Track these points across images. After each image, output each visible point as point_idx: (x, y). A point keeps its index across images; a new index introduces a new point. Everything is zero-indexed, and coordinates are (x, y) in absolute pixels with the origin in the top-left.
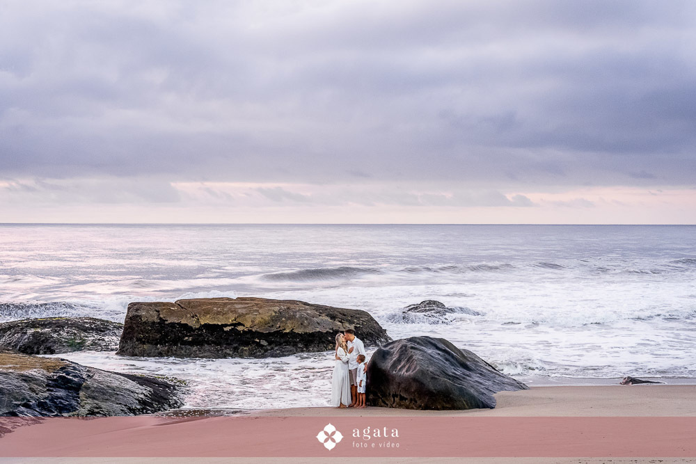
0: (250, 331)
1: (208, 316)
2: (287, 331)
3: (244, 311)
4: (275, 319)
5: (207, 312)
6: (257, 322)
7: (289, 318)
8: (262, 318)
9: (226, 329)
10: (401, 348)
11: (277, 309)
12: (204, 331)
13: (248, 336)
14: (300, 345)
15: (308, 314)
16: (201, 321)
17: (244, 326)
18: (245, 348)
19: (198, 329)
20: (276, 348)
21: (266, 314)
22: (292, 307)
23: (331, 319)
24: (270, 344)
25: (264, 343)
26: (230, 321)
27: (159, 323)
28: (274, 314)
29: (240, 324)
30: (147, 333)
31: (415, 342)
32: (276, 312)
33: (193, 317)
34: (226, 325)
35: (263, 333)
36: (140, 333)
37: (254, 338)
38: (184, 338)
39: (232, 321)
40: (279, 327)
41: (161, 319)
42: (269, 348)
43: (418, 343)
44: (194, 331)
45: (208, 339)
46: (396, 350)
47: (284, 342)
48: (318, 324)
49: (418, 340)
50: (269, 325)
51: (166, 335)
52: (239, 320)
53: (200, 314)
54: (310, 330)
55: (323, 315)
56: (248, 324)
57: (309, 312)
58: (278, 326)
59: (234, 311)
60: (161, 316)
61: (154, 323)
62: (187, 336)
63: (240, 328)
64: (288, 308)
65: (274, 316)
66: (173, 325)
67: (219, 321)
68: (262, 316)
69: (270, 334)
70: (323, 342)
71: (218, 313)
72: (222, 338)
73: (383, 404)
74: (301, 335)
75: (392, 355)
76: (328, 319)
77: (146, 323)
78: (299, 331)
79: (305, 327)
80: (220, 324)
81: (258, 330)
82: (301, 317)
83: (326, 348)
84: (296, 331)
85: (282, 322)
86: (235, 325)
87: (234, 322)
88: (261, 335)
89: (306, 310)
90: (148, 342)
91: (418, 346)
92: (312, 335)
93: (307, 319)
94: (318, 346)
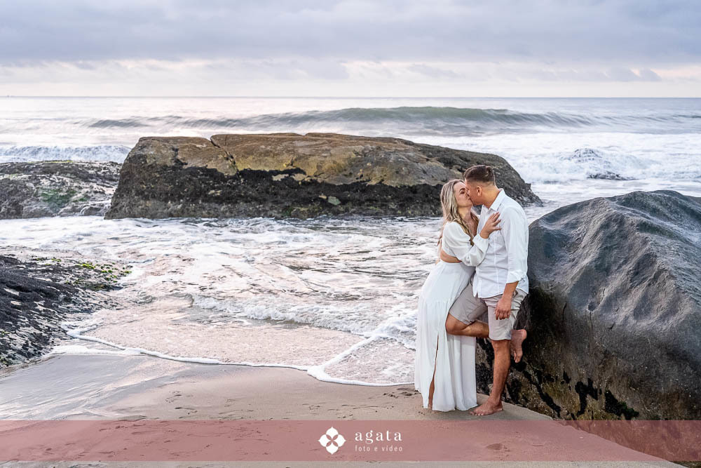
0: (313, 183)
1: (251, 158)
2: (373, 183)
3: (307, 151)
4: (356, 163)
5: (248, 152)
6: (326, 167)
7: (377, 163)
8: (334, 162)
9: (275, 178)
10: (605, 226)
11: (359, 148)
12: (242, 180)
13: (310, 189)
14: (392, 206)
15: (408, 157)
16: (238, 164)
17: (305, 173)
18: (302, 209)
19: (234, 178)
20: (353, 210)
21: (341, 156)
22: (385, 145)
23: (445, 165)
24: (344, 202)
25: (334, 201)
26: (284, 167)
27: (174, 168)
28: (354, 156)
29: (298, 171)
30: (154, 183)
31: (644, 207)
32: (357, 154)
33: (227, 159)
34: (277, 173)
35: (334, 186)
36: (142, 183)
37: (318, 193)
38: (208, 190)
39: (288, 165)
40: (362, 176)
41: (177, 161)
42: (342, 209)
43: (654, 211)
44: (225, 181)
45: (245, 193)
46: (590, 229)
47: (367, 200)
48: (425, 172)
49: (653, 204)
50: (345, 173)
51: (181, 186)
52: (298, 165)
53: (237, 154)
54: (411, 182)
55: (433, 159)
56: (311, 171)
57: (411, 154)
58: (359, 174)
59: (293, 151)
60: (179, 157)
61: (165, 167)
62: (214, 188)
63: (298, 177)
64: (379, 148)
65: (354, 160)
66: (194, 171)
67: (265, 165)
68: (334, 159)
69: (346, 187)
70: (429, 201)
71: (267, 153)
72: (268, 193)
73: (542, 404)
74: (395, 189)
75: (574, 246)
76: (441, 165)
77: (152, 167)
78: (392, 182)
79: (402, 176)
80: (267, 170)
81: (327, 180)
82: (397, 162)
83: (434, 211)
84: (388, 183)
85: (367, 168)
86: (290, 172)
87: (290, 167)
88: (329, 189)
89: (406, 151)
90: (154, 197)
91: (656, 221)
92: (413, 190)
93: (406, 165)
94: (421, 207)
